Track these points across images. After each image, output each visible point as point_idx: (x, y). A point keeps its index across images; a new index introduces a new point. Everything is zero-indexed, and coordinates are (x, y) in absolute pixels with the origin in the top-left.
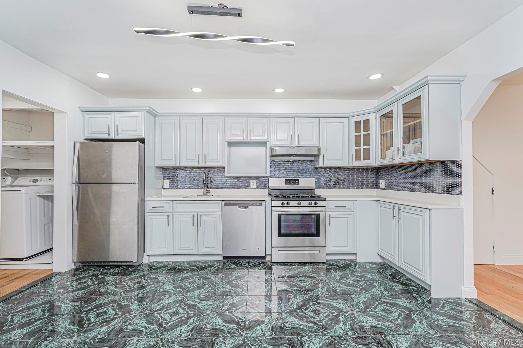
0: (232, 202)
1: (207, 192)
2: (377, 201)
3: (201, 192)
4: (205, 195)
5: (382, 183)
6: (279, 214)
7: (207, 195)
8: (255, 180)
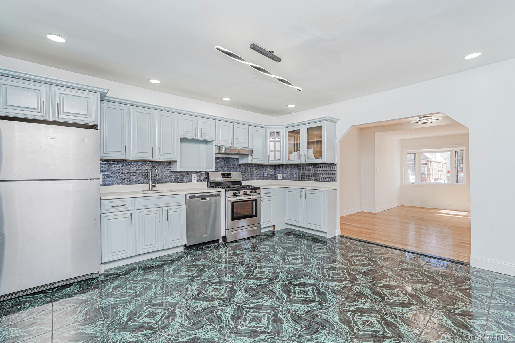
0: (195, 195)
1: (153, 187)
2: (285, 188)
3: (146, 187)
4: (151, 190)
5: (280, 176)
6: (232, 202)
7: (153, 189)
8: (196, 174)
